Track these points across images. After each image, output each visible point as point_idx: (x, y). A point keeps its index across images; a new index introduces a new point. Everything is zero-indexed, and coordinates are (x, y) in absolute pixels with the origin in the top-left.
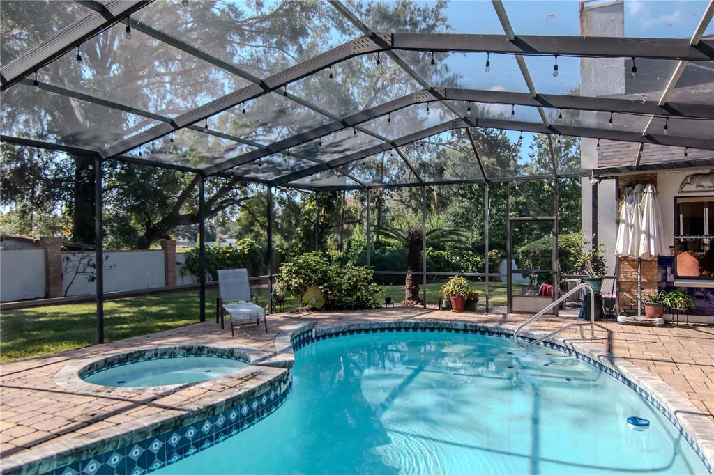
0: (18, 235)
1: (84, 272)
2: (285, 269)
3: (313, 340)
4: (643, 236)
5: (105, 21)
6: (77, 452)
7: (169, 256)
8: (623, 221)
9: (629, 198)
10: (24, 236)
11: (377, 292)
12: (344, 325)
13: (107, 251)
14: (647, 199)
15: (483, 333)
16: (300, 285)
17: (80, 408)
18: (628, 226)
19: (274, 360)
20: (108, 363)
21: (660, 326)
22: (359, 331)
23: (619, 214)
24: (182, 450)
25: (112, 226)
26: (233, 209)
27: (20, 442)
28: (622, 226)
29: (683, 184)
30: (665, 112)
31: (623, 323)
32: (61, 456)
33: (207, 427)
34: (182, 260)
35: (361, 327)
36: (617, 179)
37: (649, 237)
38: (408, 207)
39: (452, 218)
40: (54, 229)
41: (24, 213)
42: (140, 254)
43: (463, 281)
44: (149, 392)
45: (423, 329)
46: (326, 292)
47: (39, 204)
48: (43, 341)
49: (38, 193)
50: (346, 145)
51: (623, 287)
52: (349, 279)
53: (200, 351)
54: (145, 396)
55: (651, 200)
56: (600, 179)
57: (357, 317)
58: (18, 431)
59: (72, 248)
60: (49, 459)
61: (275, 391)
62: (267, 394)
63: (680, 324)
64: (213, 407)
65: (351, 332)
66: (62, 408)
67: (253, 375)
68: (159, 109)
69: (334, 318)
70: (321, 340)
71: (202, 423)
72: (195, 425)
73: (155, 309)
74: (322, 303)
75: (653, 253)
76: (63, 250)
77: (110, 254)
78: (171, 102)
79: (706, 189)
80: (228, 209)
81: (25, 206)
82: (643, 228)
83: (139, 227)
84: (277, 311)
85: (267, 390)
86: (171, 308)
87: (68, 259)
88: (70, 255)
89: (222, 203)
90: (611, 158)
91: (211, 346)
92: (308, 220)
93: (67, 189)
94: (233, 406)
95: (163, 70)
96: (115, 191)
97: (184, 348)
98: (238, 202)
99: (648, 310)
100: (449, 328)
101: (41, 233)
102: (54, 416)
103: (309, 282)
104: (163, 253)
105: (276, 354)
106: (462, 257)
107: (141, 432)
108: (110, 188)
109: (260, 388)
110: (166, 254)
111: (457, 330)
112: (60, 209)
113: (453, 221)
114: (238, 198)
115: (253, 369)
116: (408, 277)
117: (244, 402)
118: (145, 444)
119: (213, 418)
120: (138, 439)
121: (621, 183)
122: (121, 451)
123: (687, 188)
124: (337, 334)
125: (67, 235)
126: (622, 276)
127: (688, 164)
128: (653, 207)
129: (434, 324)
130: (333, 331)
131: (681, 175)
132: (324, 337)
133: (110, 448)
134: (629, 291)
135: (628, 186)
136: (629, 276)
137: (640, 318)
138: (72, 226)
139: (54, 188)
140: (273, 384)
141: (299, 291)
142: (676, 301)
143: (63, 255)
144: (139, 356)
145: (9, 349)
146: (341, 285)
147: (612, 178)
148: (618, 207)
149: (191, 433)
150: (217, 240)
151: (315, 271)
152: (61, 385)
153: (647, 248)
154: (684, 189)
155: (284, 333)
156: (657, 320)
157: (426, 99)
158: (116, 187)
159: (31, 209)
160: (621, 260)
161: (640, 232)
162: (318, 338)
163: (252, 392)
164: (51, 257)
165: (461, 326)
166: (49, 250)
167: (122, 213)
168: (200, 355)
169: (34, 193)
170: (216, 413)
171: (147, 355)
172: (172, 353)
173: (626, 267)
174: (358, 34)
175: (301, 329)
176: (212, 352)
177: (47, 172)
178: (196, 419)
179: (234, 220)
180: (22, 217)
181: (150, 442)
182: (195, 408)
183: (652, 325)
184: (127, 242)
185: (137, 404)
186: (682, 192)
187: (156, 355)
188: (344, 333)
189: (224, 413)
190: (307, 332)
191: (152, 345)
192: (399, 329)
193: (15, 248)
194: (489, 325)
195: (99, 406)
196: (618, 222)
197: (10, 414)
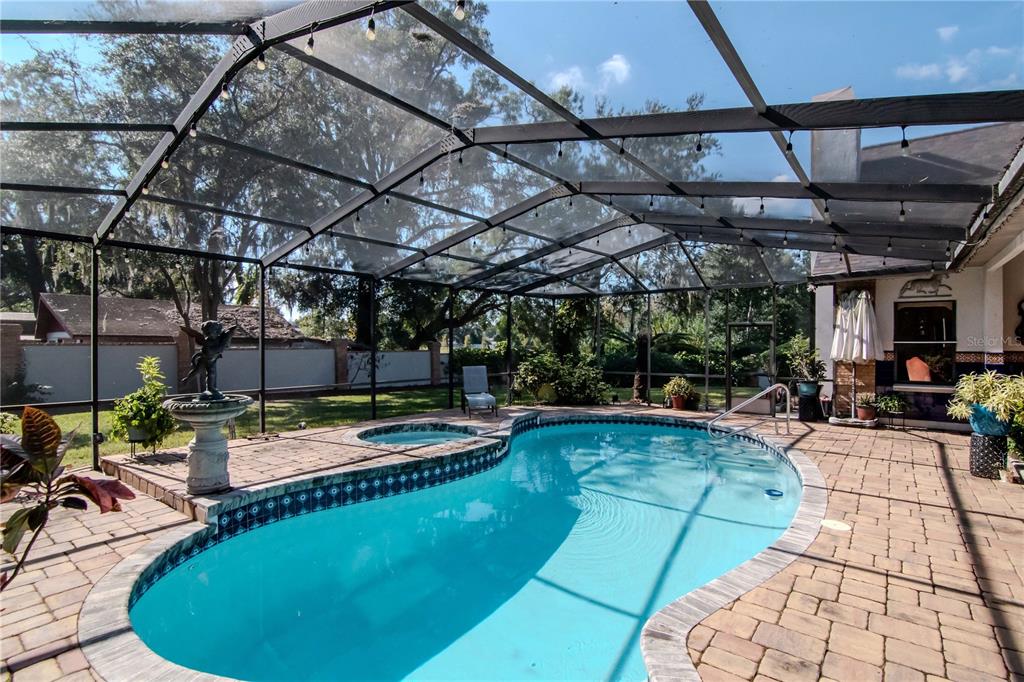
0: (313, 337)
1: (365, 368)
2: (522, 368)
3: (537, 426)
4: (856, 340)
5: (373, 195)
6: (354, 473)
7: (434, 356)
8: (839, 327)
9: (844, 304)
10: (319, 338)
11: (604, 390)
12: (567, 416)
13: (384, 351)
14: (862, 304)
15: (692, 428)
16: (534, 381)
17: (357, 453)
18: (843, 331)
19: (494, 434)
20: (378, 432)
21: (870, 428)
22: (580, 422)
23: (835, 318)
24: (421, 484)
25: (388, 330)
26: (493, 313)
27: (322, 467)
28: (838, 330)
29: (904, 289)
30: (832, 230)
31: (834, 425)
32: (346, 475)
33: (438, 471)
34: (446, 360)
35: (581, 418)
36: (835, 285)
37: (862, 341)
38: (669, 309)
39: (714, 321)
40: (342, 332)
41: (319, 319)
42: (410, 354)
43: (683, 382)
44: (402, 447)
45: (638, 423)
46: (557, 388)
47: (330, 310)
48: (334, 418)
49: (330, 301)
50: (571, 260)
51: (840, 390)
52: (579, 377)
53: (443, 427)
54: (398, 449)
55: (864, 306)
56: (817, 286)
57: (582, 411)
58: (321, 462)
59: (355, 348)
60: (339, 475)
61: (491, 454)
62: (485, 456)
63: (897, 427)
64: (442, 458)
65: (573, 422)
66: (347, 453)
67: (475, 442)
68: (427, 225)
69: (560, 410)
70: (545, 427)
71: (434, 468)
72: (430, 469)
73: (419, 401)
74: (555, 398)
75: (864, 357)
76: (349, 349)
77: (387, 354)
78: (437, 218)
79: (928, 294)
80: (489, 314)
81: (320, 312)
82: (857, 333)
83: (410, 330)
84: (515, 404)
85: (483, 452)
86: (432, 401)
87: (352, 357)
88: (354, 354)
89: (483, 308)
90: (827, 265)
91: (451, 424)
92: (561, 324)
93: (352, 297)
94: (456, 459)
95: (430, 190)
96: (390, 299)
97: (431, 424)
98: (497, 307)
99: (861, 412)
100: (662, 422)
101: (332, 335)
102: (341, 455)
103: (542, 380)
104: (429, 353)
105: (497, 431)
106: (717, 361)
107: (394, 467)
108: (386, 296)
109: (478, 450)
110: (432, 354)
111: (669, 425)
112: (346, 315)
113: (715, 324)
114: (498, 302)
115: (477, 438)
116: (636, 377)
117: (465, 458)
118: (396, 476)
119: (442, 467)
120: (391, 472)
121: (839, 290)
122: (381, 478)
123: (907, 293)
124: (560, 423)
125: (352, 337)
126: (839, 380)
127: (903, 271)
128: (866, 312)
129: (648, 418)
130: (556, 420)
131: (901, 281)
132: (548, 424)
133: (374, 475)
134: (846, 395)
135: (844, 292)
136: (846, 380)
137: (851, 420)
138: (355, 328)
139: (341, 298)
140: (489, 449)
141: (534, 386)
142: (890, 405)
143: (348, 355)
144: (400, 428)
145: (312, 422)
146: (571, 383)
147: (831, 284)
148: (835, 313)
149: (426, 474)
150: (483, 342)
151: (548, 370)
152: (346, 441)
153: (859, 352)
154: (904, 295)
155: (511, 418)
156: (867, 422)
157: (627, 223)
158: (391, 295)
159: (324, 315)
160: (837, 364)
161: (854, 337)
162: (542, 425)
163: (471, 452)
164: (339, 356)
165: (672, 421)
166: (338, 349)
167: (397, 318)
168: (443, 430)
169: (326, 301)
170: (444, 462)
171: (405, 428)
172: (423, 428)
173: (843, 371)
174: (552, 184)
175: (525, 416)
176: (453, 428)
177: (337, 283)
178: (430, 465)
179: (494, 324)
180: (318, 322)
181: (399, 475)
182: (429, 457)
183: (862, 427)
184: (400, 343)
185: (393, 453)
186: (901, 297)
187: (411, 428)
188: (566, 422)
189: (450, 464)
190: (533, 419)
191: (409, 422)
192: (616, 422)
193: (312, 348)
194: (697, 421)
195: (368, 453)
196: (835, 327)
197: (315, 454)
